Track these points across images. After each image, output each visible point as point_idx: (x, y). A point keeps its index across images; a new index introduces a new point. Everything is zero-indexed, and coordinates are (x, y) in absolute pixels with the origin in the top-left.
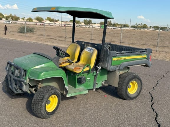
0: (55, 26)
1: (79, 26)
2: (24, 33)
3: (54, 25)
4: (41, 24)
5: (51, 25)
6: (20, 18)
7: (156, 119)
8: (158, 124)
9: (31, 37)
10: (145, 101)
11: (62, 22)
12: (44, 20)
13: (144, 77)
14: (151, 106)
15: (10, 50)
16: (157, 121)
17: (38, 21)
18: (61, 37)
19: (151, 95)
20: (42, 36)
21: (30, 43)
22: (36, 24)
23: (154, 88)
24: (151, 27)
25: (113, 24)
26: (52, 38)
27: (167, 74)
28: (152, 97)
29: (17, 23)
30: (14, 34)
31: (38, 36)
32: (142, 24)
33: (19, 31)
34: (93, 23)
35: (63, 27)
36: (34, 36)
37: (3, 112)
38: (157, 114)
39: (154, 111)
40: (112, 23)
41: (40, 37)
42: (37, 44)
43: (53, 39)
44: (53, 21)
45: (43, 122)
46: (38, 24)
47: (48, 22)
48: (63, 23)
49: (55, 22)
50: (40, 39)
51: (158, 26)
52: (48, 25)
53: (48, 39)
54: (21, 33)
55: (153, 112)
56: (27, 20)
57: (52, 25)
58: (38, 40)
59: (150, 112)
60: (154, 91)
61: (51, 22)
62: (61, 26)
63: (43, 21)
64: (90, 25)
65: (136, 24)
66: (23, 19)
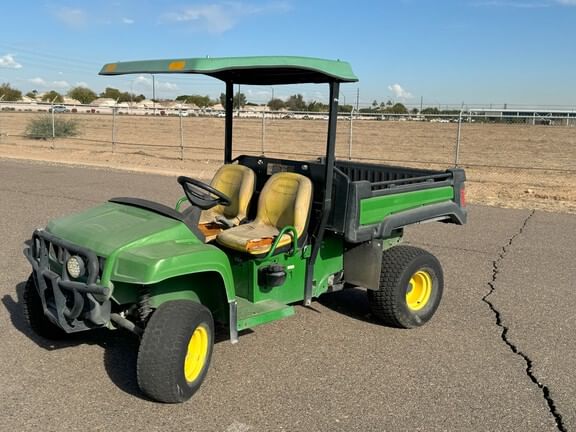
0: (135, 115)
1: (207, 113)
2: (44, 139)
3: (129, 111)
4: (90, 109)
5: (121, 113)
6: (23, 94)
7: (529, 374)
8: (541, 386)
9: (71, 150)
10: (482, 324)
11: (154, 101)
12: (97, 98)
13: (453, 254)
14: (503, 337)
15: (26, 193)
16: (534, 380)
17: (78, 103)
18: (163, 147)
19: (491, 305)
20: (103, 145)
21: (77, 169)
22: (74, 111)
23: (492, 286)
24: (415, 111)
25: (307, 104)
26: (137, 151)
27: (513, 242)
28: (495, 311)
29: (13, 109)
30: (16, 142)
31: (93, 148)
32: (389, 103)
33: (29, 133)
34: (249, 104)
35: (159, 118)
36: (79, 147)
37: (73, 382)
38: (526, 358)
39: (515, 351)
40: (303, 103)
41: (102, 149)
42: (101, 171)
43: (144, 154)
44: (126, 101)
45: (208, 403)
46: (79, 109)
47: (112, 103)
48: (158, 105)
49: (134, 104)
50: (101, 156)
51: (436, 109)
52: (110, 111)
53: (127, 153)
54: (37, 138)
55: (515, 355)
56: (45, 98)
57: (124, 111)
58: (98, 160)
59: (508, 356)
60: (495, 293)
61: (119, 102)
62: (153, 115)
63: (95, 102)
64: (241, 109)
65: (374, 104)
66: (31, 96)
